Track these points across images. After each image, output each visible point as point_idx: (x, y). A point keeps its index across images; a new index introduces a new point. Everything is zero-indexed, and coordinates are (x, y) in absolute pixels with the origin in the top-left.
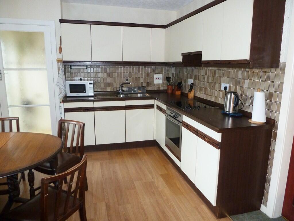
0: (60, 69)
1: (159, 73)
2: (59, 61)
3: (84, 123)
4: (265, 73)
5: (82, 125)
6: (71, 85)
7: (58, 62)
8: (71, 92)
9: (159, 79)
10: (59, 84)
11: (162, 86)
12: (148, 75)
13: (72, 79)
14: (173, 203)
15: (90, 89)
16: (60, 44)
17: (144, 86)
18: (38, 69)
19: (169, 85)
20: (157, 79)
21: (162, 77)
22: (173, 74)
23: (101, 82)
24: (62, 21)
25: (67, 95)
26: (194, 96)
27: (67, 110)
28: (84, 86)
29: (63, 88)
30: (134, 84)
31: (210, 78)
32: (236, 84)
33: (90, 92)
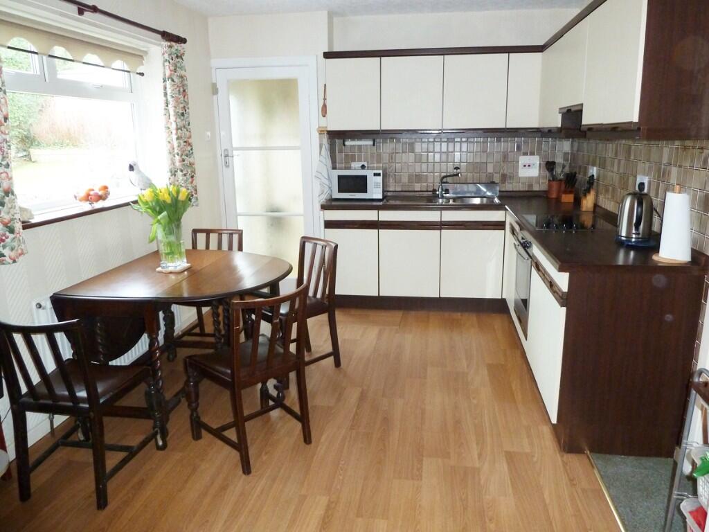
0: (324, 147)
1: (532, 154)
2: (321, 131)
3: (337, 243)
4: (701, 151)
5: (334, 246)
6: (340, 177)
7: (320, 134)
8: (340, 191)
9: (529, 166)
10: (319, 176)
11: (538, 183)
12: (505, 157)
13: (346, 166)
14: (486, 412)
15: (377, 185)
16: (325, 99)
17: (493, 183)
18: (285, 147)
19: (554, 180)
20: (525, 166)
21: (538, 163)
22: (566, 154)
23: (404, 171)
24: (328, 55)
25: (333, 197)
26: (596, 206)
27: (329, 225)
28: (364, 178)
29: (327, 182)
30: (473, 175)
31: (622, 162)
32: (659, 177)
33: (375, 191)
